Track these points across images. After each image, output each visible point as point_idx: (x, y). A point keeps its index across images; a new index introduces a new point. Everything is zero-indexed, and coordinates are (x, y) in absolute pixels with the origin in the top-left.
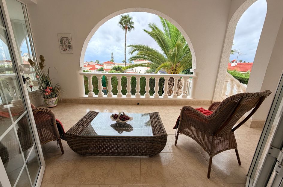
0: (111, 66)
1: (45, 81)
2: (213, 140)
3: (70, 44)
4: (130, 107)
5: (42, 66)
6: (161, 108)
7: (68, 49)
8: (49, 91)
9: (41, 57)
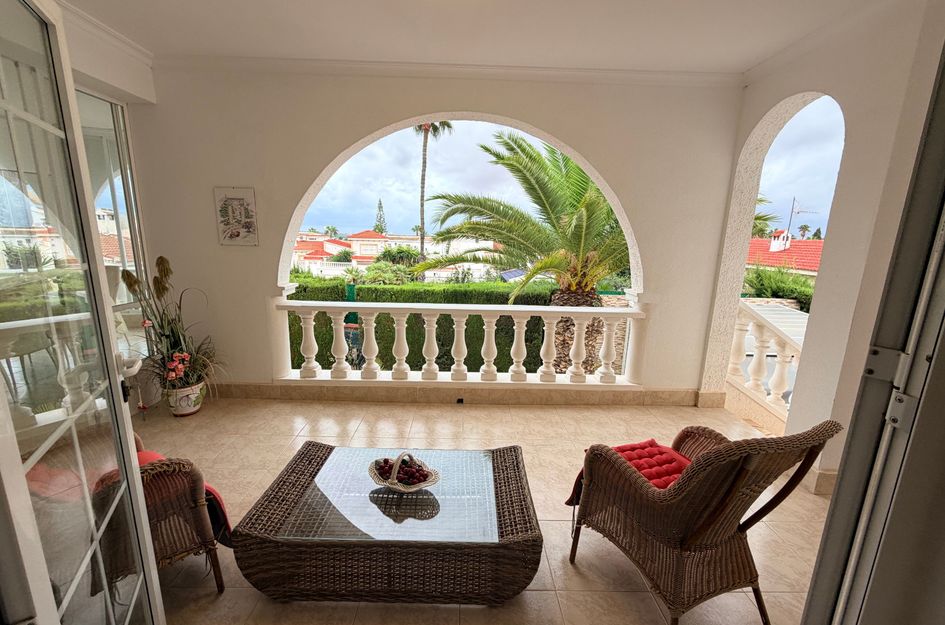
0: (376, 248)
1: (169, 336)
2: (680, 564)
3: (252, 217)
4: (434, 412)
5: (160, 287)
6: (531, 416)
7: (243, 232)
8: (180, 366)
9: (162, 263)
